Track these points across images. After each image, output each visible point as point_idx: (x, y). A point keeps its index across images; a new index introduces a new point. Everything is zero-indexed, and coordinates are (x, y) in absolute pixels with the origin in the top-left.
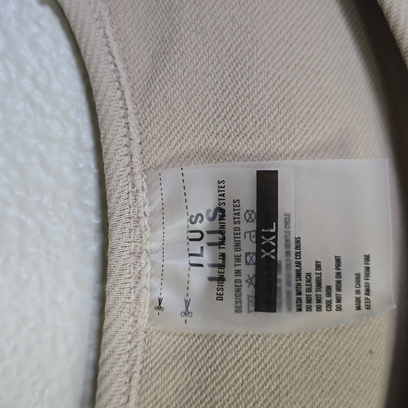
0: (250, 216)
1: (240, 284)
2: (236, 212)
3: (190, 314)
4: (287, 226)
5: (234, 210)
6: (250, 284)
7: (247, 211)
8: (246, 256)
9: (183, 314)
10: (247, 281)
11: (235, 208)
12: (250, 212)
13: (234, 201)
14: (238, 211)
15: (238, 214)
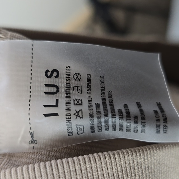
0: (77, 76)
1: (69, 117)
2: (67, 73)
3: (36, 142)
4: (102, 84)
5: (66, 72)
6: (77, 116)
7: (76, 74)
8: (74, 101)
9: (30, 142)
10: (74, 114)
11: (67, 71)
12: (77, 74)
13: (67, 67)
14: (69, 73)
15: (69, 75)
